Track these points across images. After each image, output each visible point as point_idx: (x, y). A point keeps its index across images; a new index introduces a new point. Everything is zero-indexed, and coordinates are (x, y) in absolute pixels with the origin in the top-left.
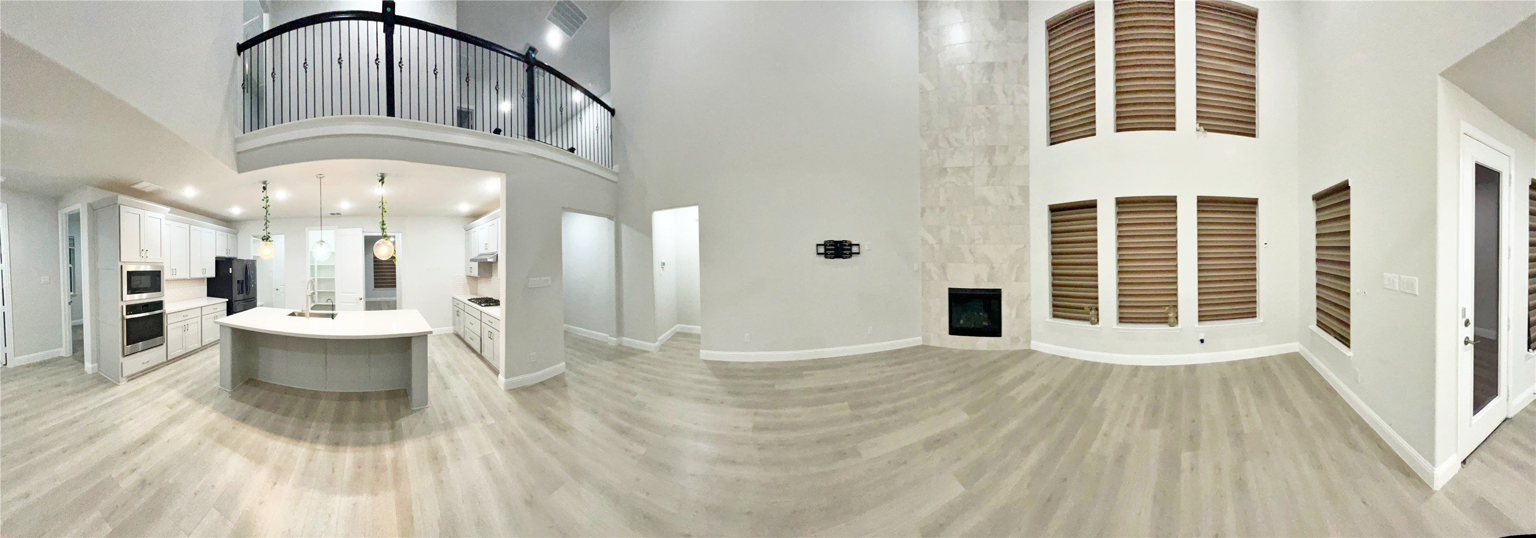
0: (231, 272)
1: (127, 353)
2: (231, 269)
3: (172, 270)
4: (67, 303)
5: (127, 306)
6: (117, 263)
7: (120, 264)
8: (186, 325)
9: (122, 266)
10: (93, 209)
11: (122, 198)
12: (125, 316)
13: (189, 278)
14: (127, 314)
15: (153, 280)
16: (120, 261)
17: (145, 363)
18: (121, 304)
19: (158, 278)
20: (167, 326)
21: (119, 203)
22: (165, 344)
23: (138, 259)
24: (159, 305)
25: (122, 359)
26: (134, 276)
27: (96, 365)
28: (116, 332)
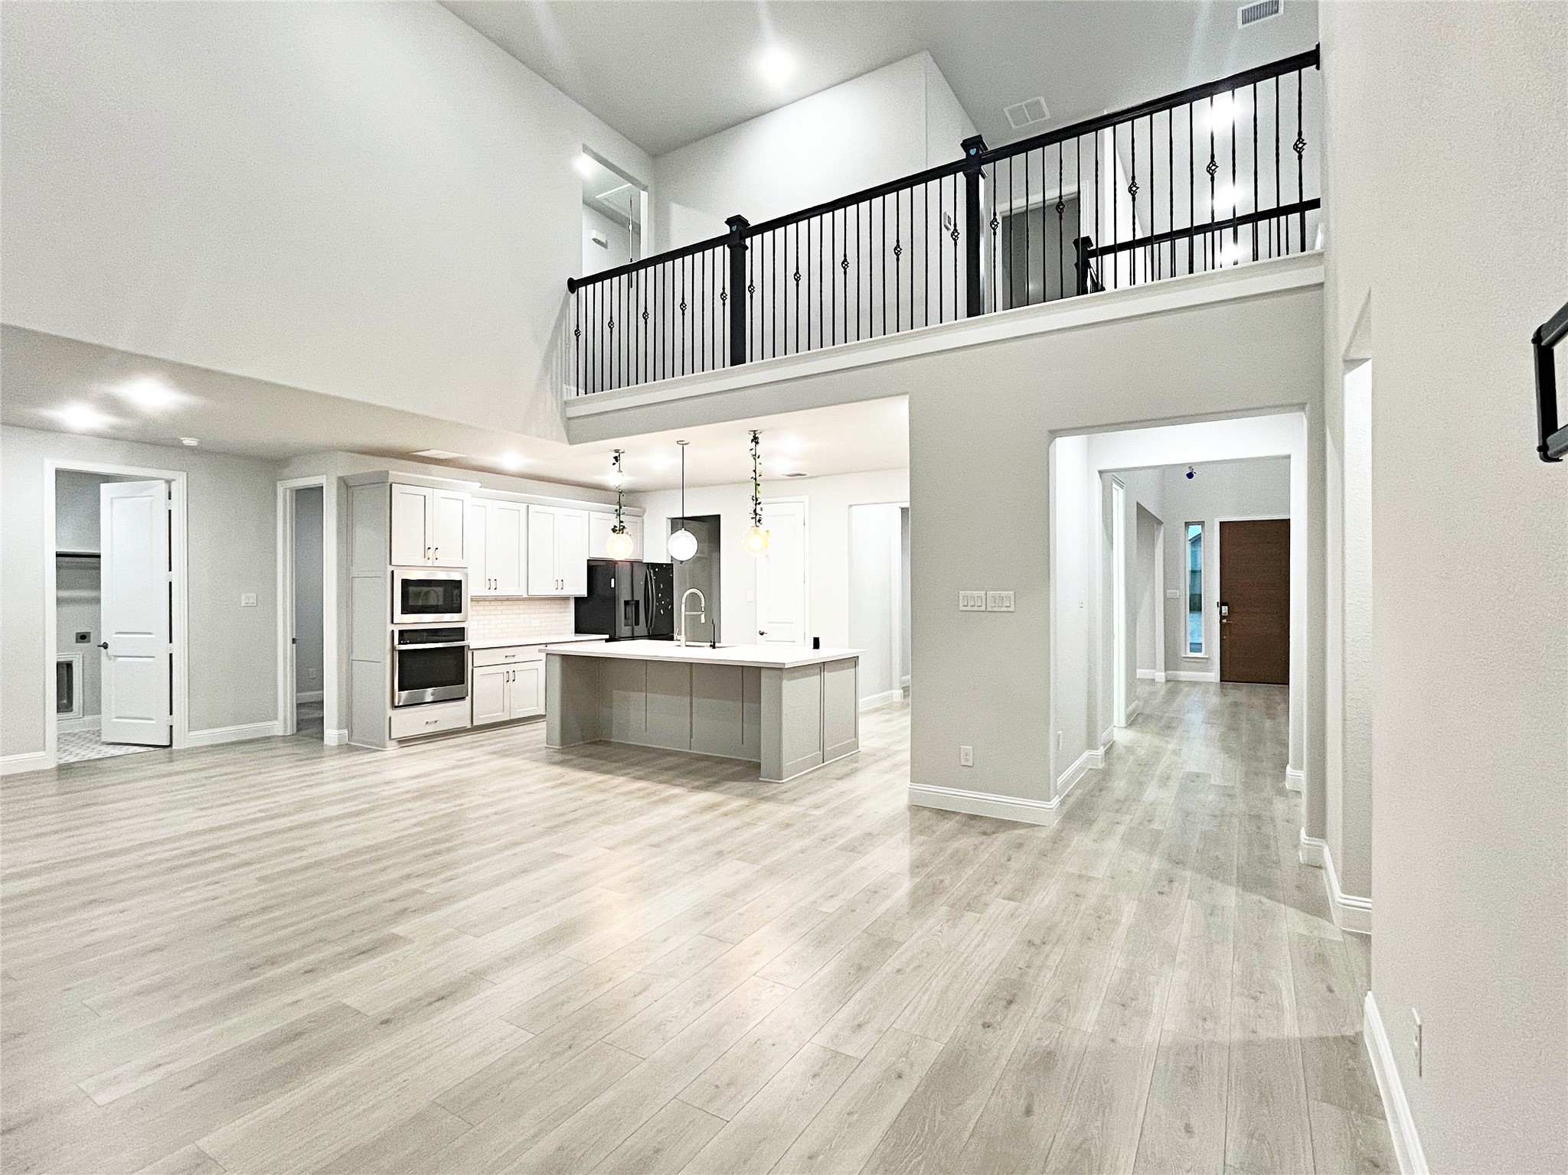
0: (613, 586)
1: (398, 703)
2: (613, 580)
3: (488, 582)
4: (289, 641)
5: (401, 632)
6: (386, 568)
7: (390, 568)
8: (511, 673)
9: (393, 571)
10: (346, 486)
11: (397, 471)
12: (397, 646)
13: (525, 596)
14: (400, 643)
15: (449, 595)
16: (391, 564)
17: (431, 723)
18: (391, 627)
19: (456, 592)
20: (473, 670)
21: (390, 480)
22: (468, 698)
23: (421, 561)
24: (459, 633)
25: (390, 712)
26: (411, 585)
27: (346, 731)
28: (382, 671)
